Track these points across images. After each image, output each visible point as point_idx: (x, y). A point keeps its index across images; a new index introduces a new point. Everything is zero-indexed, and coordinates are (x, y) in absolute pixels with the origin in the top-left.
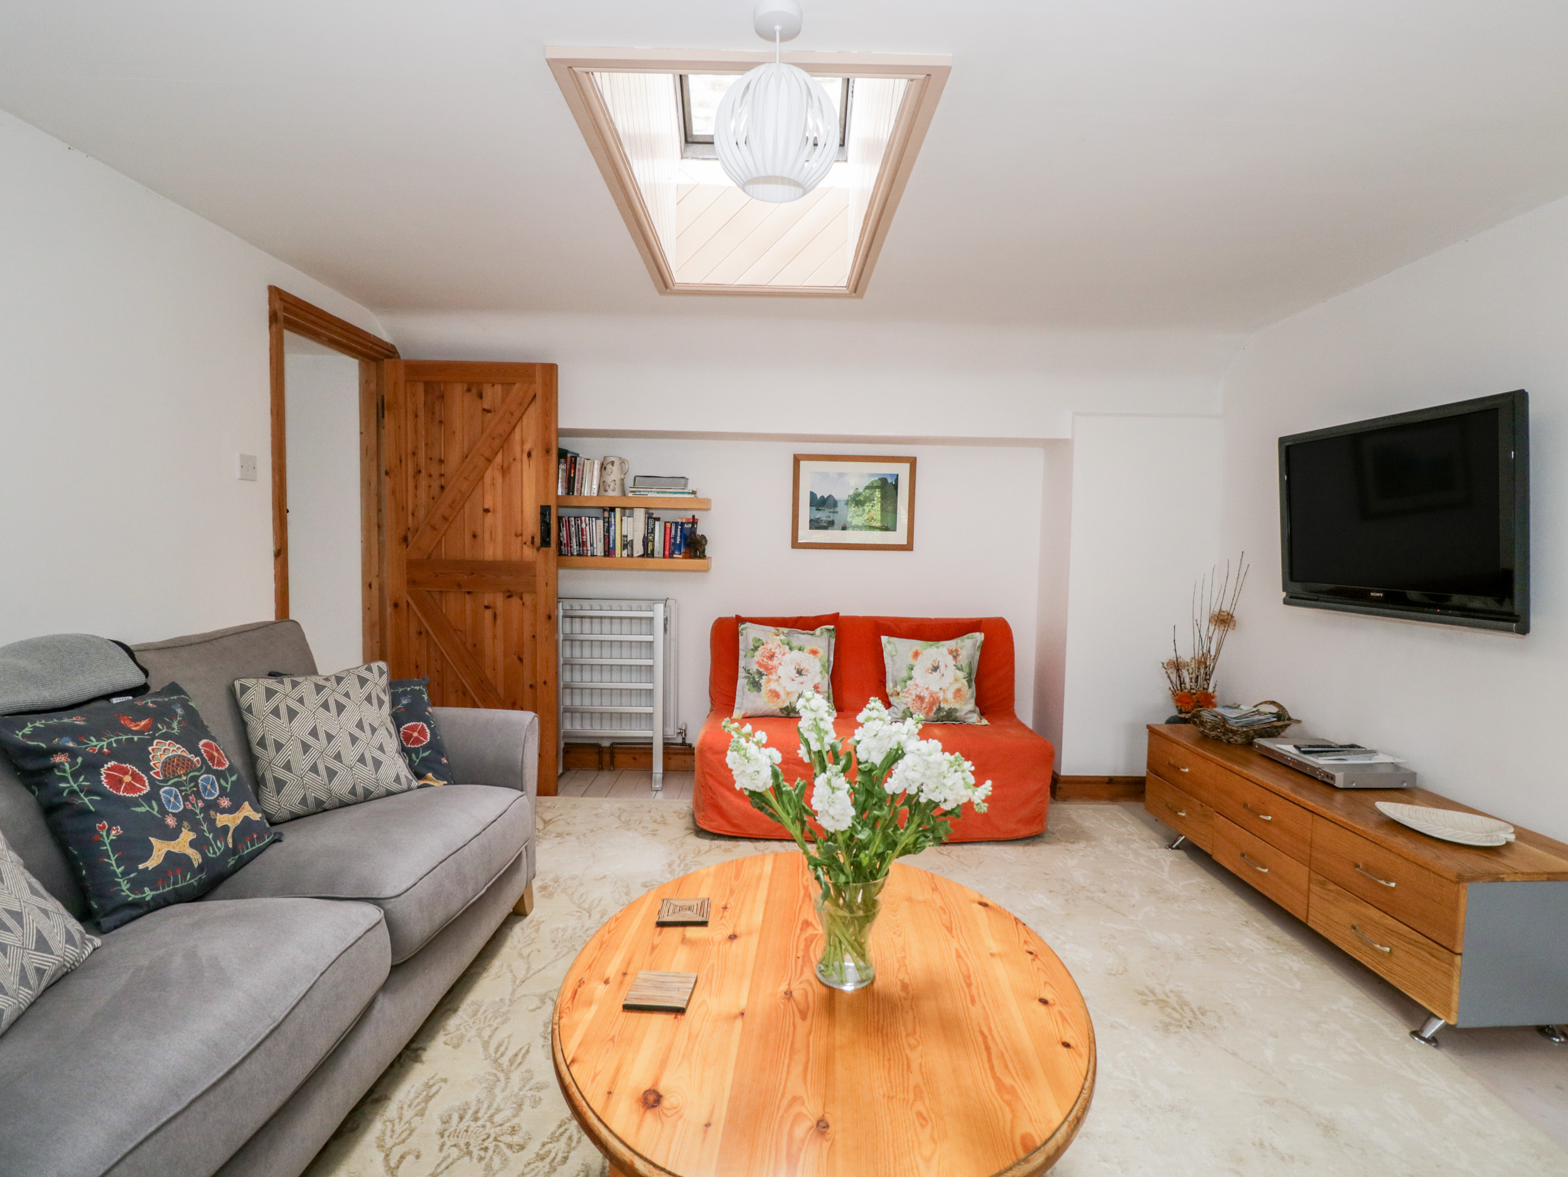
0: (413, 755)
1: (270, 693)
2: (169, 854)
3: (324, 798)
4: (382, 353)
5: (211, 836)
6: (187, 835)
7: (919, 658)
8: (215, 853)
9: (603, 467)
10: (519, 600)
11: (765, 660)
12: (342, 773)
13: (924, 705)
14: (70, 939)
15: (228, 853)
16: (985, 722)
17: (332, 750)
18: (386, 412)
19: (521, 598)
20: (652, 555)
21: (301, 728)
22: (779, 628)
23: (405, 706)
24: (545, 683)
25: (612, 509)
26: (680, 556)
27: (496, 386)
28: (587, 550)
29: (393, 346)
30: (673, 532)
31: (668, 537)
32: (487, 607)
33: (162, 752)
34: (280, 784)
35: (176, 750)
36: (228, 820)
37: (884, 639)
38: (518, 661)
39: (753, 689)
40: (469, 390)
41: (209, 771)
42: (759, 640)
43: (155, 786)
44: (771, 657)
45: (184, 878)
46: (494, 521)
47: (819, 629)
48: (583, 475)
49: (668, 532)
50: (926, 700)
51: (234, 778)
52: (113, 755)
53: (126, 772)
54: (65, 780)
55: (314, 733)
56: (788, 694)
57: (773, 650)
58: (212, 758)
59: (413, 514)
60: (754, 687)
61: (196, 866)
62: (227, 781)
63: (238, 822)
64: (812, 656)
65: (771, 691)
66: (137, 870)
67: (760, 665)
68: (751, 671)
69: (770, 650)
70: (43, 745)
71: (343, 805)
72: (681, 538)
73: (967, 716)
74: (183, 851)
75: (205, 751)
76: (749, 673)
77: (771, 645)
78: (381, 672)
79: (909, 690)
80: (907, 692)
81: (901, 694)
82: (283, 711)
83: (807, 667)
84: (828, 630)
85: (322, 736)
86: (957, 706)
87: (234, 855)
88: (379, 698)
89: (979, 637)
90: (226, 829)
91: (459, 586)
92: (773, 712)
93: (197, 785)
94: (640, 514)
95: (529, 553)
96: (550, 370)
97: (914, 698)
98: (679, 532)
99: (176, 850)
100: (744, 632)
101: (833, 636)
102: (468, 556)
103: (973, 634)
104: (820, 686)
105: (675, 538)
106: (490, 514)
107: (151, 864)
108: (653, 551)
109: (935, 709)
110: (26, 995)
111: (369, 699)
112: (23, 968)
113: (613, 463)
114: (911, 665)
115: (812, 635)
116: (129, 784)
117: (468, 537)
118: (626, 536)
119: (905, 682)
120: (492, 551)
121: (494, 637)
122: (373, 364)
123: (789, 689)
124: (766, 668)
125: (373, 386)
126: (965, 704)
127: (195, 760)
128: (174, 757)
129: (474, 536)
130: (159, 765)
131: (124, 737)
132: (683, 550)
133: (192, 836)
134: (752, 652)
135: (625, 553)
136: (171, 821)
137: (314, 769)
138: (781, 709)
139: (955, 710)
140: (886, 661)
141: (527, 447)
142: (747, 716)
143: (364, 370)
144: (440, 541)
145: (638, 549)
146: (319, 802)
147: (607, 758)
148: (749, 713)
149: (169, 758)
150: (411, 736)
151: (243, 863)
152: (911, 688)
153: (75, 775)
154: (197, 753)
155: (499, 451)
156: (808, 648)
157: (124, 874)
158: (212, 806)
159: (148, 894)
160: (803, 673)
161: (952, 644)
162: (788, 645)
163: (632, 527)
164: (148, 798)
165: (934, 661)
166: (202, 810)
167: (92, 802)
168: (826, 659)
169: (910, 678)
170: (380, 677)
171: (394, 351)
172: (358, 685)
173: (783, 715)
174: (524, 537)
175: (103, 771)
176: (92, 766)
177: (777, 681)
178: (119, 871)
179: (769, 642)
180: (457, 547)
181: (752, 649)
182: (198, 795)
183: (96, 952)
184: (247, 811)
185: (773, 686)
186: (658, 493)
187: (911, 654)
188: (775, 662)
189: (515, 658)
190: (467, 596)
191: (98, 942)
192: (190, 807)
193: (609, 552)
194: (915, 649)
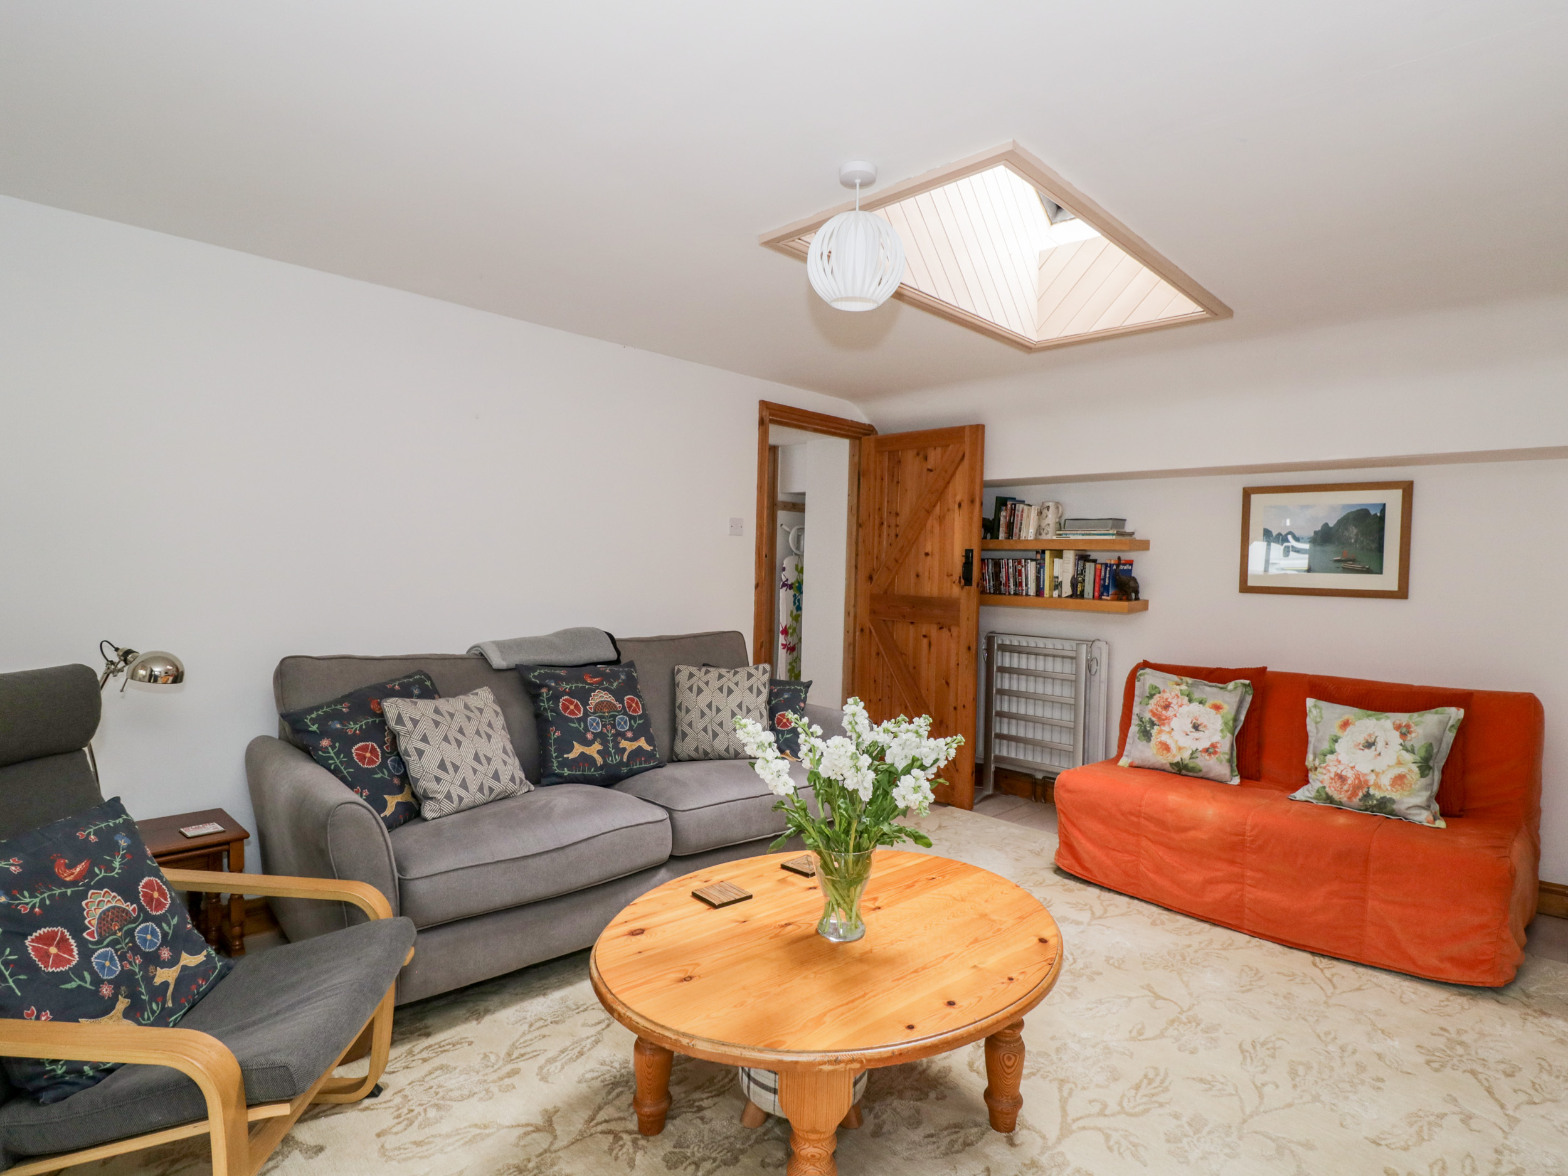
0: (780, 735)
1: (691, 675)
2: (582, 754)
3: (709, 750)
4: (860, 433)
5: (613, 751)
6: (597, 746)
7: (1348, 729)
8: (612, 761)
9: (1040, 513)
10: (947, 632)
11: (1159, 709)
12: (722, 736)
13: (1346, 788)
14: (513, 779)
15: (621, 763)
16: (1441, 824)
17: (718, 720)
18: (861, 478)
19: (950, 630)
20: (1082, 596)
21: (702, 701)
22: (1183, 678)
23: (785, 699)
24: (964, 706)
25: (1043, 552)
26: (1109, 598)
27: (937, 448)
28: (1022, 590)
29: (870, 426)
30: (1103, 573)
31: (1097, 579)
32: (925, 636)
33: (599, 696)
34: (685, 735)
35: (607, 697)
36: (628, 746)
37: (1310, 702)
38: (945, 685)
39: (1143, 738)
40: (918, 454)
41: (625, 713)
42: (1156, 687)
43: (586, 714)
44: (1167, 707)
45: (589, 770)
46: (934, 562)
47: (1233, 683)
48: (1021, 520)
49: (1098, 573)
50: (1349, 782)
51: (641, 722)
52: (571, 693)
53: (572, 703)
54: (544, 702)
55: (709, 706)
56: (1180, 749)
57: (1169, 700)
58: (630, 707)
59: (877, 558)
60: (1144, 736)
61: (599, 765)
62: (635, 723)
63: (634, 748)
64: (1213, 712)
65: (1161, 742)
66: (563, 757)
67: (1154, 714)
68: (1143, 720)
69: (1167, 699)
70: (538, 682)
71: (721, 758)
72: (1109, 580)
73: (1409, 812)
74: (591, 754)
75: (627, 702)
76: (1141, 721)
77: (1168, 694)
78: (765, 672)
79: (1327, 765)
80: (1325, 768)
81: (1318, 769)
82: (695, 688)
83: (1205, 723)
84: (1244, 685)
85: (714, 708)
86: (1395, 796)
87: (627, 767)
88: (758, 689)
89: (1456, 714)
90: (624, 749)
91: (904, 616)
92: (1162, 765)
93: (614, 721)
94: (1070, 556)
95: (956, 591)
96: (978, 430)
97: (1333, 776)
98: (1108, 574)
99: (588, 753)
100: (1142, 678)
101: (1250, 692)
102: (912, 592)
103: (1446, 708)
104: (1219, 745)
105: (1104, 580)
106: (929, 557)
107: (571, 756)
108: (1082, 592)
109: (1361, 795)
110: (480, 798)
111: (751, 689)
112: (482, 784)
113: (1048, 508)
114: (1336, 736)
115: (1221, 688)
116: (572, 710)
117: (913, 576)
118: (1057, 577)
119: (1325, 755)
120: (930, 589)
121: (929, 662)
122: (858, 441)
123: (1181, 744)
124: (1159, 717)
125: (856, 458)
126: (1410, 795)
127: (618, 706)
128: (605, 701)
129: (918, 576)
130: (594, 704)
131: (580, 685)
132: (1111, 591)
133: (600, 747)
134: (1147, 699)
135: (1056, 594)
136: (589, 736)
137: (705, 730)
138: (1171, 764)
139: (1392, 801)
140: (1309, 728)
141: (958, 498)
142: (1134, 765)
143: (852, 447)
144: (893, 579)
145: (1067, 590)
146: (706, 753)
147: (1039, 790)
148: (1137, 763)
149: (602, 701)
150: (782, 721)
151: (632, 774)
152: (1331, 764)
153: (548, 700)
154: (622, 702)
155: (937, 503)
156: (1211, 702)
157: (557, 757)
158: (623, 735)
159: (566, 772)
160: (1200, 728)
161: (1403, 718)
162: (1188, 696)
163: (1063, 569)
164: (579, 720)
165: (1370, 735)
166: (613, 735)
167: (551, 715)
168: (1231, 716)
169: (1332, 752)
170: (763, 674)
171: (872, 429)
172: (746, 678)
173: (1174, 771)
174: (954, 576)
175: (561, 700)
176: (556, 697)
177: (1169, 733)
178: (554, 755)
179: (1167, 690)
180: (905, 586)
181: (1148, 697)
182: (614, 726)
183: (528, 793)
184: (642, 743)
185: (1164, 738)
186: (1083, 535)
187: (1339, 722)
188: (1170, 713)
189: (944, 682)
190: (911, 627)
191: (532, 787)
192: (605, 731)
193: (1039, 592)
194: (1346, 717)
